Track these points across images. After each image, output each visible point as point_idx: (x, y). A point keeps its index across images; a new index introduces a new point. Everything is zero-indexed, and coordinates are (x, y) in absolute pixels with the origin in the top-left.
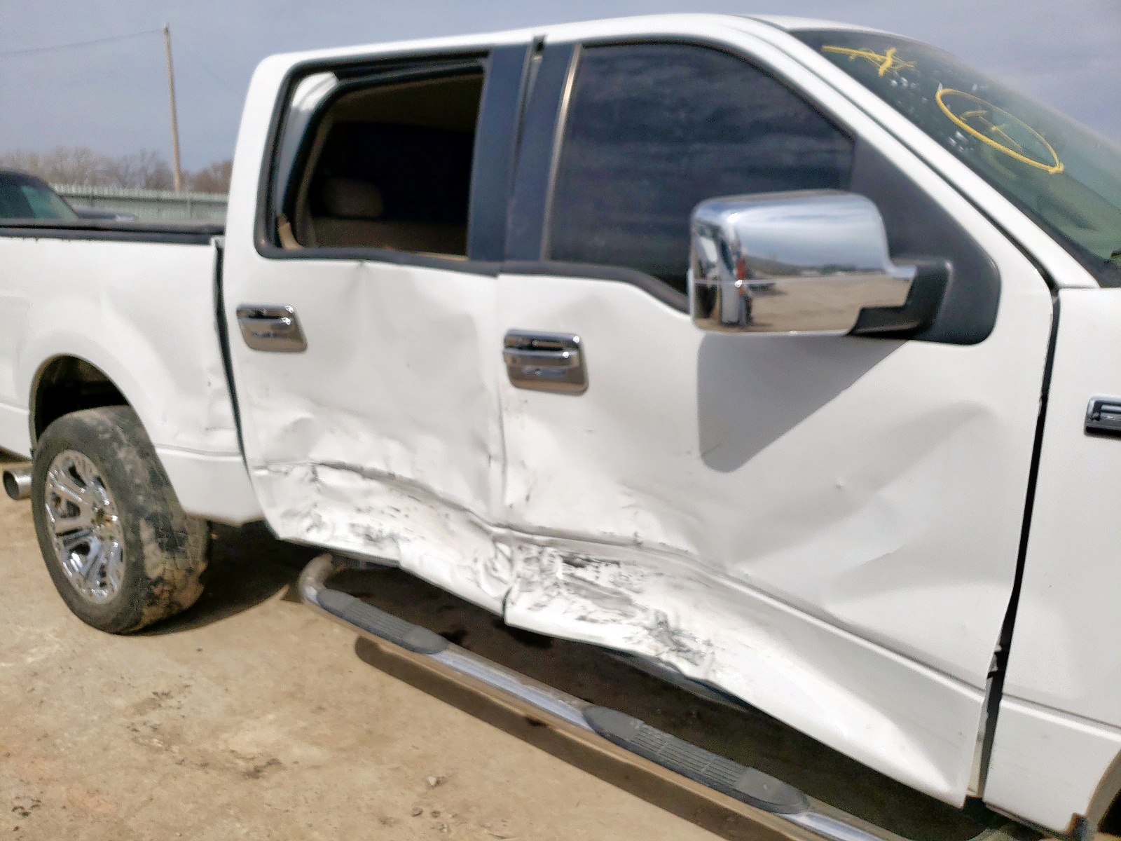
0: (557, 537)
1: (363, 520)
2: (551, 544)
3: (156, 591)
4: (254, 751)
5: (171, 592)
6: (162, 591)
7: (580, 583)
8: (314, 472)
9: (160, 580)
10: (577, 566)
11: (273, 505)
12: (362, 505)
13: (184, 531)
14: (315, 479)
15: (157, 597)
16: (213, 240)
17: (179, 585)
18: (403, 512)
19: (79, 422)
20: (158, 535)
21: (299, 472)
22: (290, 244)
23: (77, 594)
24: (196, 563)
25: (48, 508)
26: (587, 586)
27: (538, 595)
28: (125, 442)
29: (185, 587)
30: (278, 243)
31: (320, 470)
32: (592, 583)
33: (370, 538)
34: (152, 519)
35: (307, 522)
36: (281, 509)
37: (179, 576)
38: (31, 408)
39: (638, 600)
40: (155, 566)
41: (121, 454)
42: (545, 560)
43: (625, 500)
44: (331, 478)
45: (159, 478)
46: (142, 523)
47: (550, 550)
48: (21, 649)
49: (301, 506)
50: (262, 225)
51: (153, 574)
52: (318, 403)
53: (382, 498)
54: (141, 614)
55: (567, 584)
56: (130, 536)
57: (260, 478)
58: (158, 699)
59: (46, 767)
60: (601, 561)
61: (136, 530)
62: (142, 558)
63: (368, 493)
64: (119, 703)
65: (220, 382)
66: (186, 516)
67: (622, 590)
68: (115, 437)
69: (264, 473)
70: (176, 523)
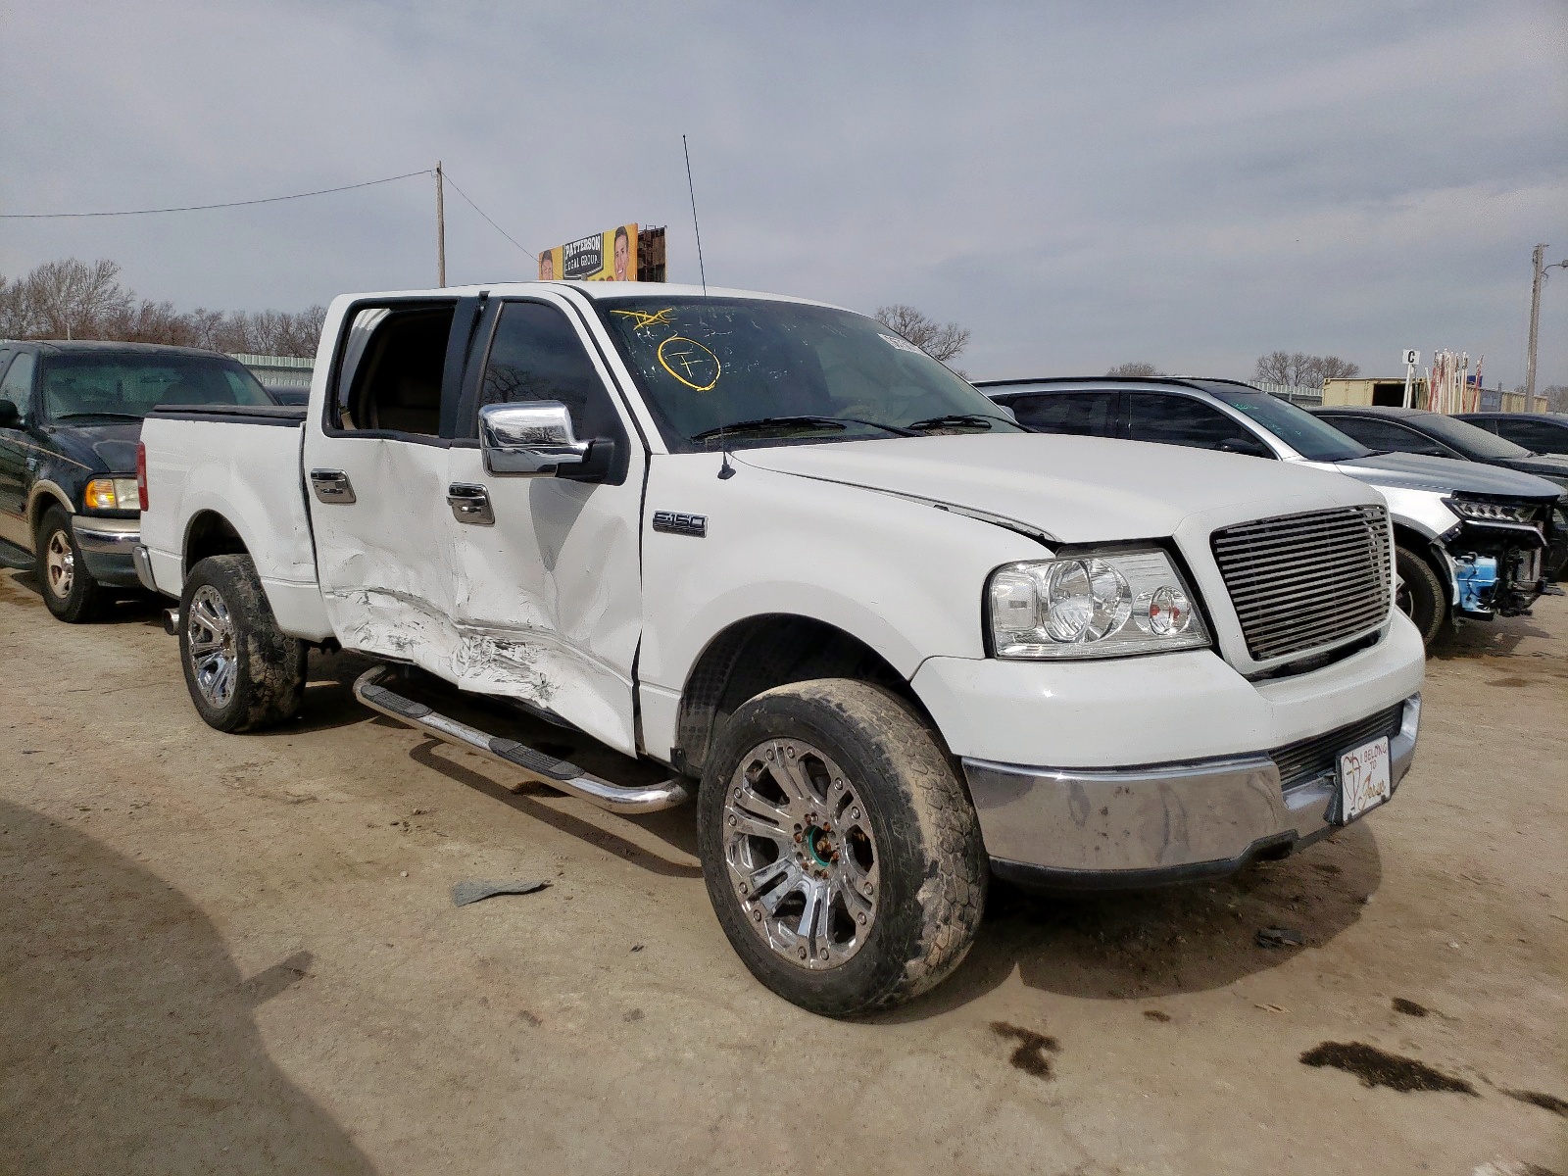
0: (489, 627)
1: (396, 632)
2: (486, 633)
3: (259, 694)
4: (302, 793)
5: (271, 697)
6: (264, 695)
7: (503, 659)
8: (367, 597)
9: (261, 684)
10: (503, 648)
11: (338, 623)
12: (397, 622)
13: (282, 648)
14: (366, 602)
15: (260, 699)
16: (301, 424)
17: (278, 691)
18: (421, 626)
19: (214, 564)
20: (261, 648)
21: (355, 596)
22: (349, 426)
23: (206, 703)
24: (293, 677)
25: (190, 634)
26: (507, 661)
27: (478, 669)
28: (244, 577)
29: (282, 695)
30: (341, 427)
31: (369, 594)
32: (510, 659)
33: (400, 646)
34: (258, 635)
35: (362, 635)
36: (344, 625)
37: (277, 685)
38: (183, 555)
39: (533, 667)
40: (258, 674)
41: (239, 586)
42: (484, 645)
43: (522, 598)
44: (377, 600)
45: (265, 605)
46: (249, 637)
47: (488, 638)
48: (160, 736)
49: (357, 623)
50: (328, 413)
51: (258, 679)
52: (367, 543)
53: (410, 615)
54: (248, 712)
55: (495, 660)
56: (240, 648)
57: (330, 600)
58: (246, 767)
59: (159, 790)
60: (516, 643)
61: (245, 643)
62: (248, 665)
63: (401, 612)
64: (218, 766)
65: (305, 528)
66: (284, 636)
67: (527, 662)
68: (236, 573)
69: (332, 596)
70: (277, 641)
